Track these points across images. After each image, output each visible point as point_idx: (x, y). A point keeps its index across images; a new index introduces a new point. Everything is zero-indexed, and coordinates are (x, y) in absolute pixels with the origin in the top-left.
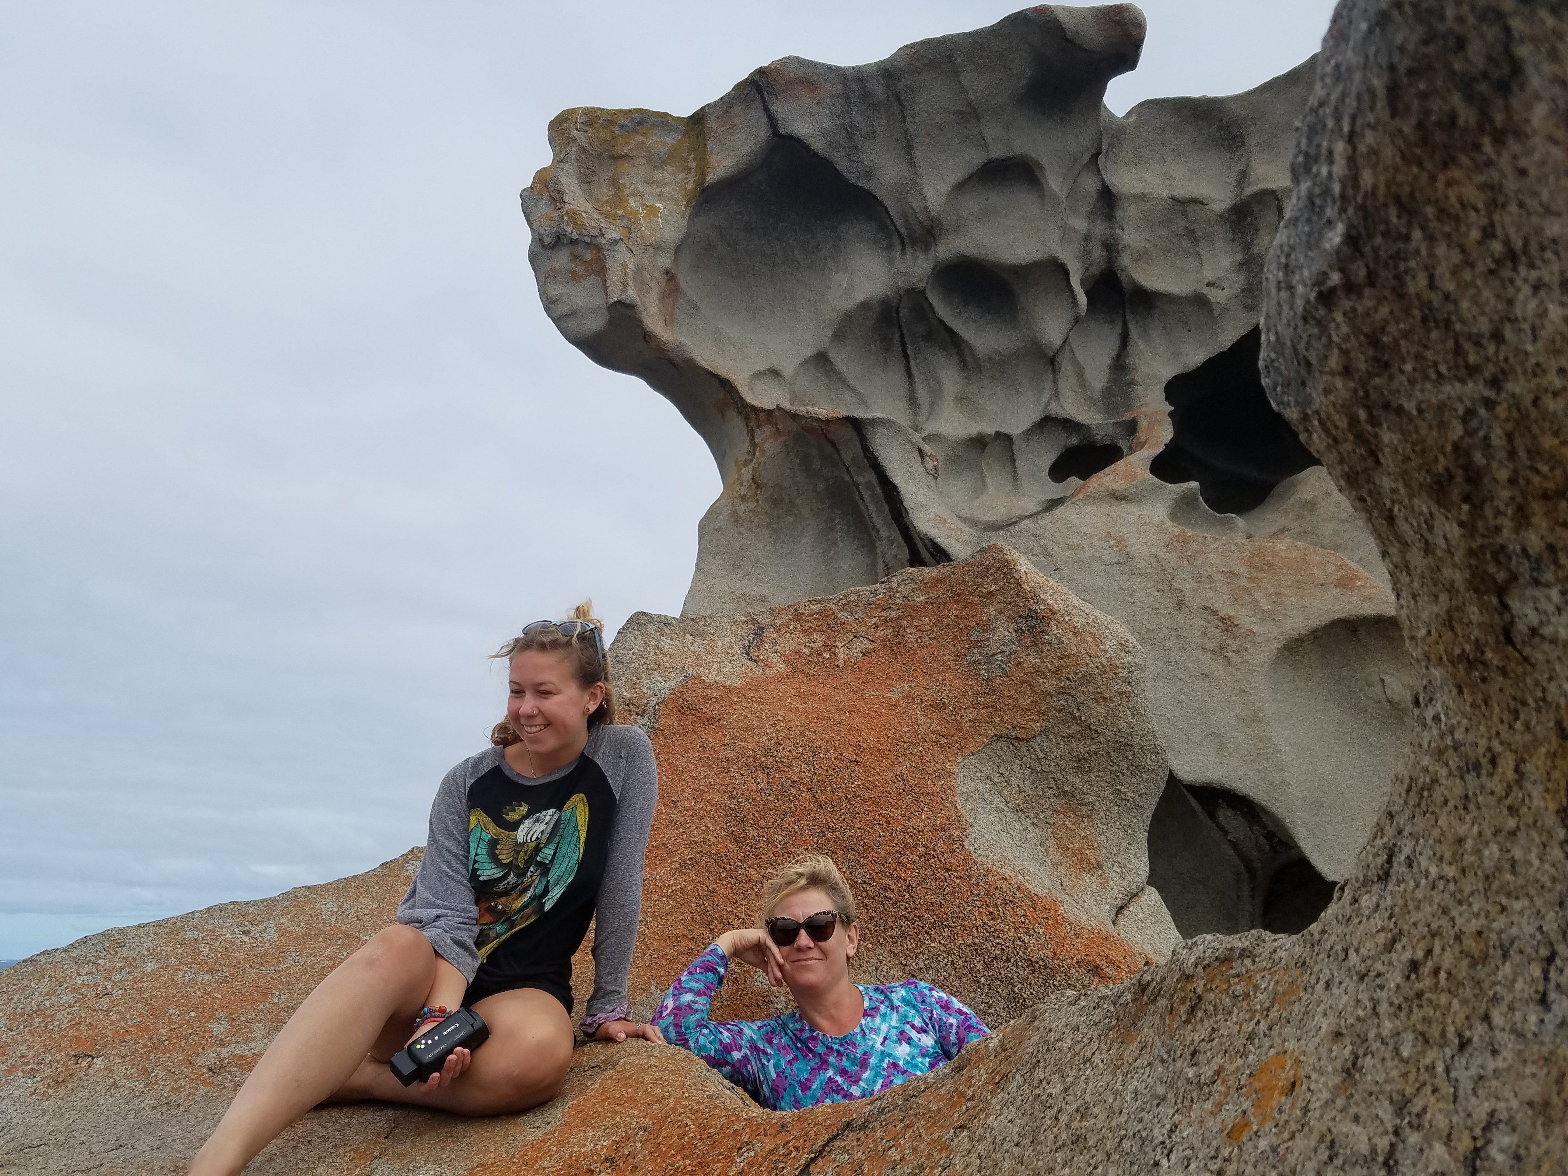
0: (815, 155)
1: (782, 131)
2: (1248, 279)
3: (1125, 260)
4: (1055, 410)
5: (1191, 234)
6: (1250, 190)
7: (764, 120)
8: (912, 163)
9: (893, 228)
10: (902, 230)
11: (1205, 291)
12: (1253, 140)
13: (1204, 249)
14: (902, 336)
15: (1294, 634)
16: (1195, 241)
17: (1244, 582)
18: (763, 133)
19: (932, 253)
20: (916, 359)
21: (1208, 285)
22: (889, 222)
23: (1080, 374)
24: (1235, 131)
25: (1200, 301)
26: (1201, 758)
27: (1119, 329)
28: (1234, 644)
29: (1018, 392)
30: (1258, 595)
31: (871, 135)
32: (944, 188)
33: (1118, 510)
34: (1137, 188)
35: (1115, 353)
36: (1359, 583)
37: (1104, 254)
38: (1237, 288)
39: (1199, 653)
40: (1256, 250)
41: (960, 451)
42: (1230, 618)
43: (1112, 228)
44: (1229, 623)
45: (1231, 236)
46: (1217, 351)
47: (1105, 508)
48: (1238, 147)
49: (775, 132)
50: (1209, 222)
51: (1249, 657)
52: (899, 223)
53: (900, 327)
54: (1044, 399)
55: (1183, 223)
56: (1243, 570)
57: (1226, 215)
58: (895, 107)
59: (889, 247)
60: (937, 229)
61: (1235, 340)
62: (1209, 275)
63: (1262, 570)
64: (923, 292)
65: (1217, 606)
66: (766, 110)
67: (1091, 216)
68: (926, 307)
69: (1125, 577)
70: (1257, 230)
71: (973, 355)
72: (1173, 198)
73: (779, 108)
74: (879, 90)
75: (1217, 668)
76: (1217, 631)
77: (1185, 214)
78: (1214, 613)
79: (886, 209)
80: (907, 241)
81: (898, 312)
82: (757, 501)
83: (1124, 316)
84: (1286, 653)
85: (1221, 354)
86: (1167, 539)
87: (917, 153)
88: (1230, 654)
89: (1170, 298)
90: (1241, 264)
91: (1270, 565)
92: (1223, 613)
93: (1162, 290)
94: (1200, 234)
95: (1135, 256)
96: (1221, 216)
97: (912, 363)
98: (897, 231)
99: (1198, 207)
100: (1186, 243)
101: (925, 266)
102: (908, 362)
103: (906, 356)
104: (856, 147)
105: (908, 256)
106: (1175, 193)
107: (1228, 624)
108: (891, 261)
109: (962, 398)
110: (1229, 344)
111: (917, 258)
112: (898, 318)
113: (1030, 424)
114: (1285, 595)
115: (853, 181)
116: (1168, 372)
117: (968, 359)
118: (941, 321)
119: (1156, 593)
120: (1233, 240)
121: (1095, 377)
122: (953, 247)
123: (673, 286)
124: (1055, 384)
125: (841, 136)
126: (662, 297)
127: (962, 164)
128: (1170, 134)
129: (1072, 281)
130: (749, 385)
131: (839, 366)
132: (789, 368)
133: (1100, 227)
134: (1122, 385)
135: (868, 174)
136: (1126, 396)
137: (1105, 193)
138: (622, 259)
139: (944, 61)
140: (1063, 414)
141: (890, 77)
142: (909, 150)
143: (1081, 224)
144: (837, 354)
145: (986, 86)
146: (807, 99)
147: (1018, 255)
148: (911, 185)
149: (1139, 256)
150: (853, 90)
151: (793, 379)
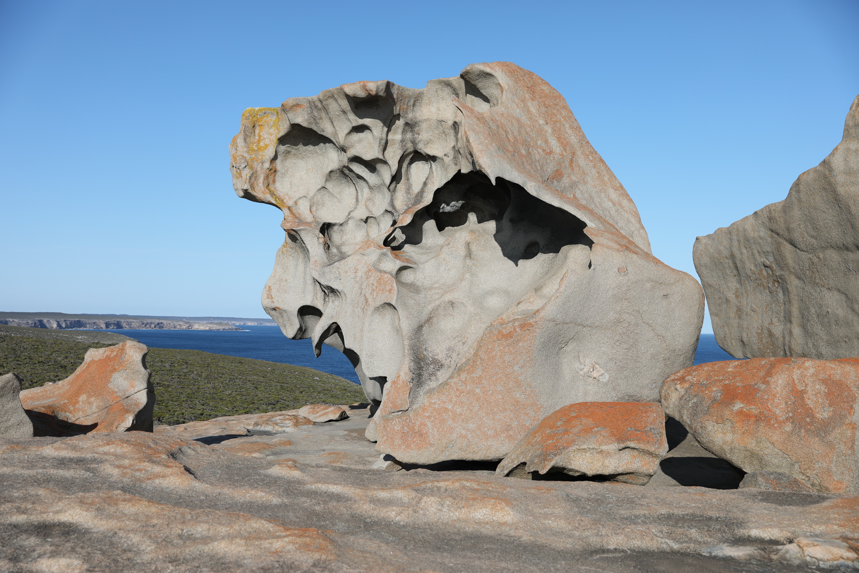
0: (305, 128)
1: (293, 122)
2: (454, 154)
3: (421, 147)
5: (444, 133)
7: (287, 118)
8: (334, 127)
11: (444, 157)
13: (446, 139)
14: (349, 178)
16: (446, 135)
19: (347, 154)
20: (356, 185)
22: (335, 145)
23: (409, 186)
27: (427, 164)
31: (321, 118)
32: (344, 135)
34: (427, 116)
37: (411, 145)
38: (452, 156)
42: (368, 299)
43: (413, 135)
45: (454, 134)
49: (290, 123)
50: (448, 129)
51: (368, 311)
53: (347, 175)
55: (442, 129)
56: (375, 284)
58: (325, 110)
60: (345, 147)
62: (445, 150)
64: (348, 165)
65: (367, 295)
68: (350, 169)
73: (291, 116)
76: (364, 303)
77: (441, 126)
79: (332, 141)
80: (340, 150)
81: (344, 171)
87: (334, 123)
90: (453, 148)
93: (435, 155)
95: (424, 144)
96: (451, 127)
98: (337, 147)
99: (444, 123)
100: (443, 137)
101: (347, 157)
104: (317, 122)
105: (342, 155)
106: (439, 118)
108: (339, 156)
113: (383, 212)
115: (319, 133)
116: (435, 187)
117: (369, 186)
118: (358, 174)
121: (416, 188)
122: (352, 152)
123: (273, 171)
124: (392, 196)
125: (312, 120)
126: (267, 177)
127: (346, 127)
128: (439, 92)
129: (390, 162)
130: (296, 203)
131: (331, 190)
132: (311, 194)
133: (409, 136)
134: (422, 192)
135: (323, 131)
136: (422, 197)
137: (407, 124)
138: (246, 173)
139: (332, 96)
140: (390, 209)
141: (321, 101)
142: (332, 122)
143: (398, 137)
144: (329, 186)
145: (345, 104)
146: (299, 110)
147: (367, 157)
148: (336, 134)
149: (427, 143)
150: (312, 105)
151: (313, 198)
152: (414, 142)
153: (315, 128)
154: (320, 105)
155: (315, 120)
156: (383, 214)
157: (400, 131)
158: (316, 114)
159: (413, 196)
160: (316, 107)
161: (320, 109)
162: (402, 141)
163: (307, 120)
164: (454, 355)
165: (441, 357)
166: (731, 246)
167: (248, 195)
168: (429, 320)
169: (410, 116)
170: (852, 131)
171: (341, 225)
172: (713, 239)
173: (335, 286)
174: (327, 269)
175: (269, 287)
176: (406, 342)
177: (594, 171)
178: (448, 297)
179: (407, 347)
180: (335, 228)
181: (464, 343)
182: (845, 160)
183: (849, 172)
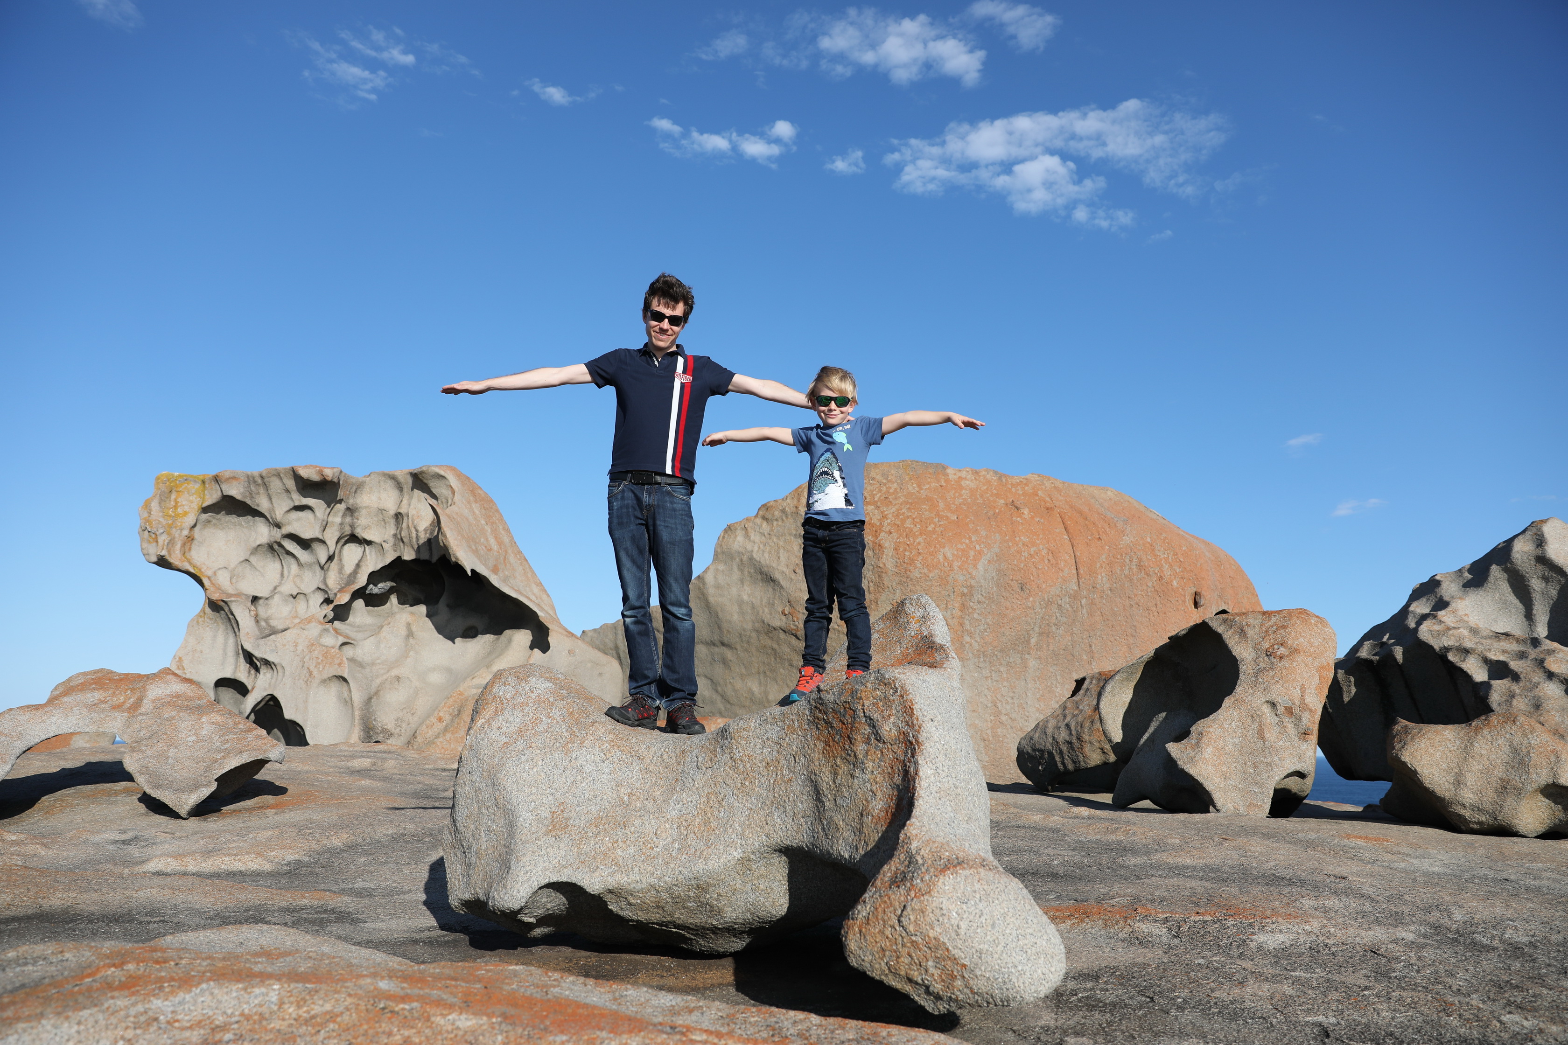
0: (236, 499)
1: (225, 494)
3: (357, 530)
4: (320, 585)
7: (219, 489)
8: (272, 503)
10: (272, 522)
11: (383, 542)
13: (384, 527)
14: (277, 553)
16: (382, 524)
18: (219, 494)
19: (282, 530)
20: (284, 560)
22: (267, 519)
23: (341, 568)
24: (401, 486)
25: (382, 545)
27: (362, 550)
29: (315, 575)
31: (258, 493)
34: (367, 503)
35: (359, 559)
37: (349, 530)
38: (391, 545)
39: (302, 681)
43: (353, 519)
47: (298, 632)
49: (222, 494)
50: (387, 518)
52: (270, 520)
53: (274, 551)
55: (379, 517)
58: (265, 486)
59: (268, 527)
60: (282, 523)
61: (389, 562)
62: (386, 537)
64: (280, 541)
67: (343, 516)
68: (282, 545)
71: (299, 561)
73: (224, 487)
77: (380, 514)
79: (265, 516)
80: (274, 526)
81: (273, 546)
82: (205, 618)
83: (364, 545)
87: (272, 500)
89: (373, 543)
90: (394, 535)
93: (370, 540)
94: (384, 521)
95: (363, 528)
96: (392, 517)
99: (385, 512)
100: (379, 525)
101: (280, 533)
102: (281, 561)
103: (279, 559)
104: (253, 499)
105: (275, 530)
106: (379, 506)
108: (270, 530)
109: (297, 576)
111: (278, 531)
115: (251, 506)
116: (372, 568)
118: (287, 550)
121: (349, 569)
122: (286, 530)
123: (190, 539)
124: (325, 575)
125: (248, 494)
126: (184, 545)
127: (287, 505)
128: (382, 484)
129: (328, 542)
130: (215, 573)
131: (254, 563)
132: (232, 566)
133: (348, 519)
134: (355, 572)
135: (258, 505)
136: (355, 578)
137: (348, 509)
138: (163, 539)
139: (278, 475)
140: (322, 587)
141: (262, 477)
142: (270, 499)
143: (338, 520)
144: (253, 559)
145: (291, 484)
146: (235, 483)
147: (306, 535)
148: (272, 510)
149: (366, 528)
150: (250, 480)
151: (234, 569)
152: (352, 526)
153: (249, 502)
154: (259, 481)
155: (250, 494)
156: (314, 591)
157: (341, 514)
158: (253, 488)
159: (346, 576)
160: (255, 482)
161: (259, 485)
162: (341, 524)
163: (242, 494)
164: (404, 725)
165: (390, 726)
166: (616, 639)
167: (163, 562)
168: (377, 693)
169: (351, 501)
170: (720, 556)
171: (267, 599)
172: (599, 633)
173: (270, 658)
174: (262, 642)
175: (180, 658)
176: (357, 713)
177: (521, 568)
178: (394, 672)
179: (357, 718)
180: (261, 601)
181: (413, 714)
182: (715, 577)
183: (718, 587)
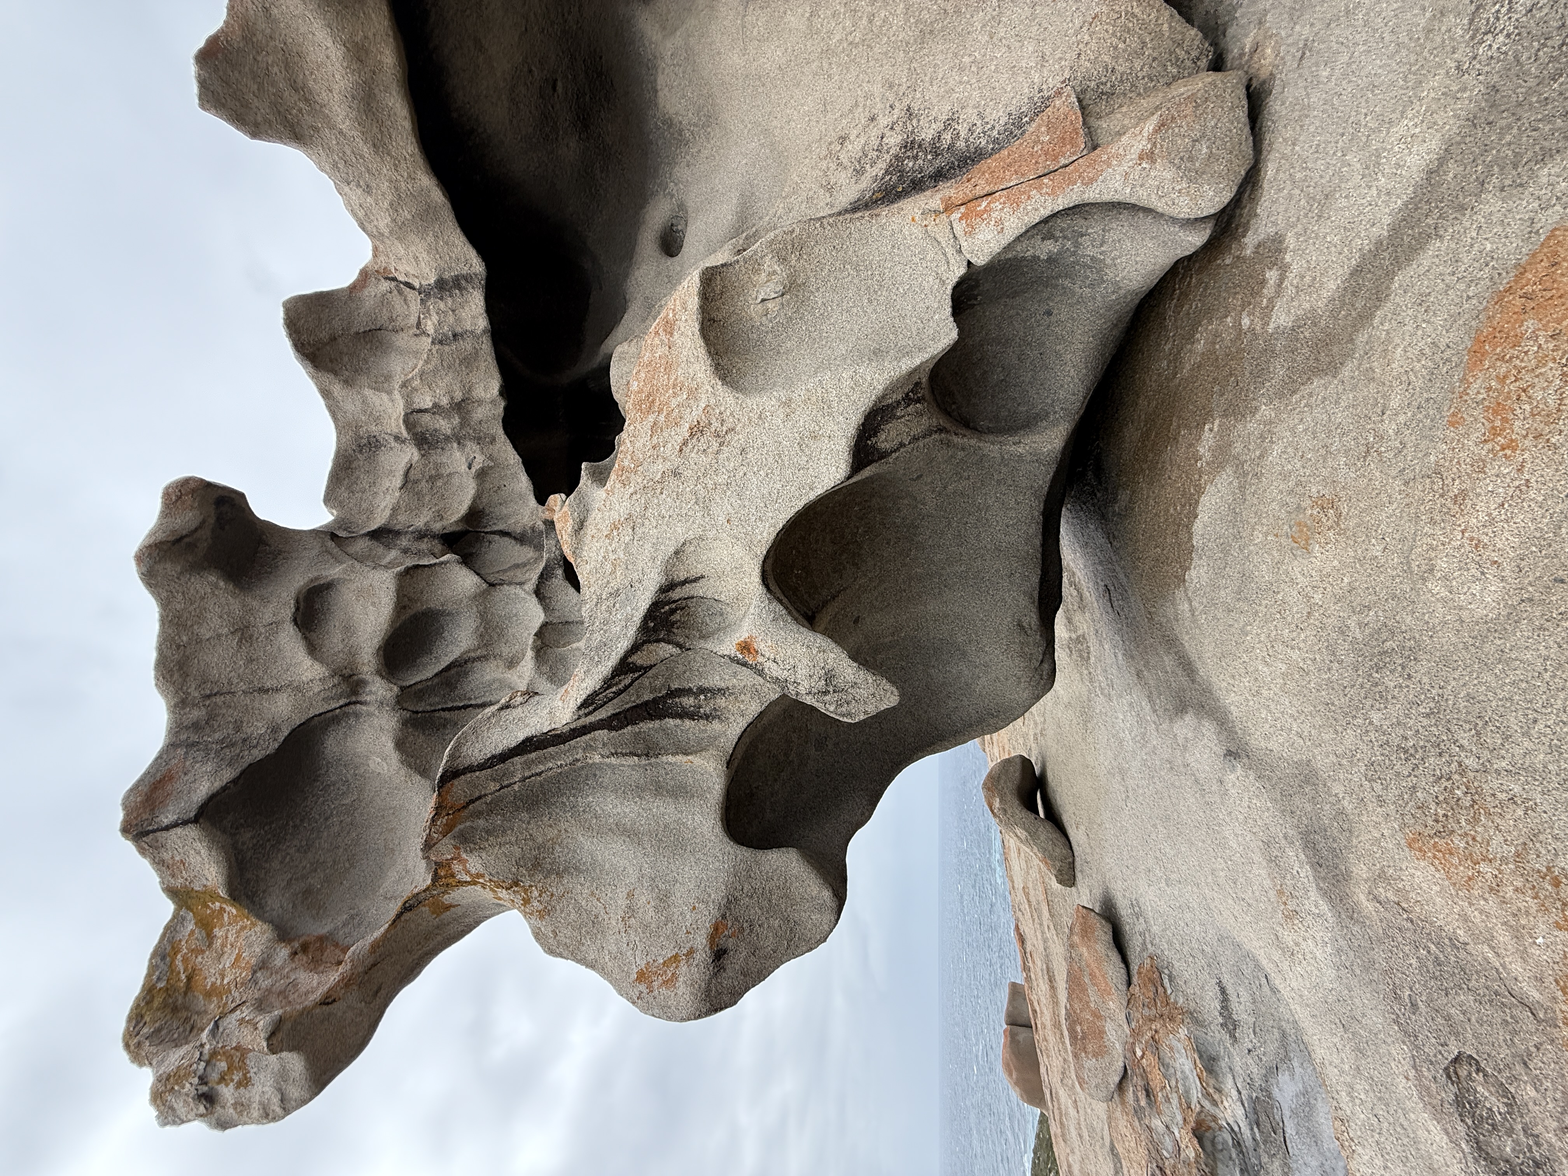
0: (234, 781)
1: (192, 814)
2: (470, 439)
3: (437, 527)
4: (530, 586)
5: (432, 479)
6: (405, 434)
7: (179, 830)
8: (278, 689)
9: (338, 711)
10: (341, 702)
11: (473, 470)
12: (374, 429)
13: (445, 471)
14: (443, 710)
15: (710, 370)
16: (439, 476)
17: (662, 418)
18: (191, 832)
19: (368, 678)
20: (470, 699)
21: (470, 468)
22: (330, 714)
23: (517, 566)
24: (365, 441)
25: (482, 475)
26: (823, 456)
27: (497, 537)
28: (716, 424)
29: (516, 615)
30: (674, 403)
31: (238, 725)
32: (308, 662)
33: (590, 530)
34: (388, 513)
35: (513, 542)
36: (671, 315)
37: (426, 540)
38: (476, 447)
39: (721, 456)
40: (449, 432)
41: (545, 669)
42: (691, 429)
44: (695, 429)
45: (440, 450)
46: (521, 465)
47: (587, 539)
48: (377, 441)
49: (195, 820)
50: (425, 466)
51: (728, 410)
52: (333, 706)
53: (435, 711)
54: (523, 594)
55: (424, 483)
56: (651, 418)
57: (423, 452)
58: (219, 700)
59: (357, 715)
60: (344, 671)
61: (515, 453)
62: (464, 467)
63: (653, 402)
64: (402, 689)
65: (680, 440)
66: (167, 828)
67: (388, 547)
68: (419, 686)
69: (647, 522)
70: (436, 430)
71: (474, 650)
72: (401, 488)
74: (196, 714)
75: (737, 440)
76: (702, 440)
77: (416, 482)
78: (685, 443)
79: (316, 716)
80: (354, 699)
81: (417, 712)
82: (531, 886)
83: (487, 533)
84: (728, 379)
85: (525, 463)
86: (618, 485)
87: (268, 685)
88: (725, 429)
89: (478, 497)
90: (459, 443)
91: (648, 396)
92: (687, 435)
93: (470, 503)
94: (433, 472)
95: (437, 519)
96: (423, 456)
97: (473, 702)
98: (341, 707)
99: (412, 472)
100: (439, 483)
101: (378, 685)
102: (471, 706)
103: (465, 707)
104: (245, 740)
105: (368, 698)
106: (398, 486)
107: (697, 430)
108: (370, 715)
109: (511, 662)
110: (517, 457)
111: (371, 691)
112: (424, 712)
113: (539, 606)
114: (676, 379)
115: (276, 745)
116: (532, 502)
117: (479, 653)
118: (436, 675)
119: (664, 496)
120: (443, 449)
125: (228, 754)
127: (292, 646)
135: (275, 731)
141: (182, 701)
142: (263, 690)
146: (176, 785)
148: (299, 690)
150: (188, 738)
153: (256, 754)
154: (193, 713)
155: (231, 744)
158: (216, 736)
163: (219, 768)
175: (640, 978)
